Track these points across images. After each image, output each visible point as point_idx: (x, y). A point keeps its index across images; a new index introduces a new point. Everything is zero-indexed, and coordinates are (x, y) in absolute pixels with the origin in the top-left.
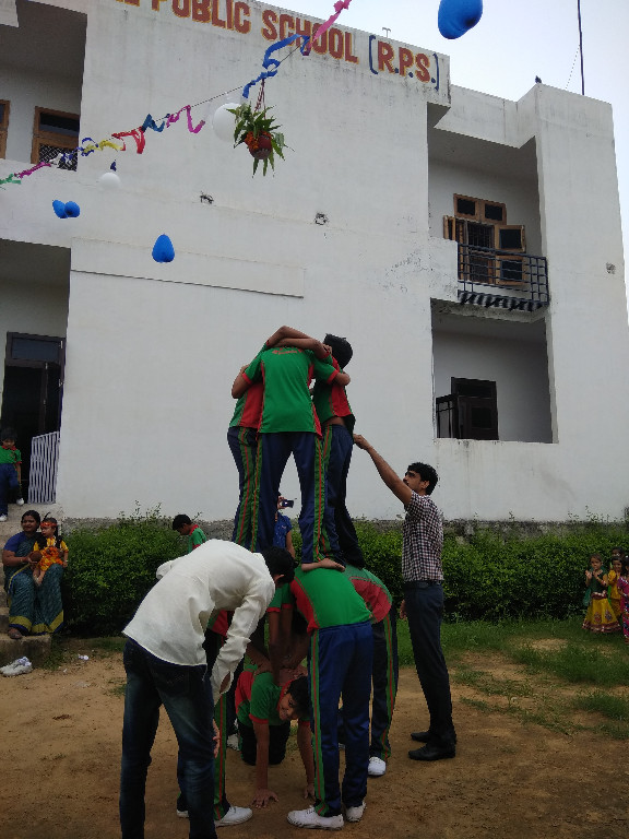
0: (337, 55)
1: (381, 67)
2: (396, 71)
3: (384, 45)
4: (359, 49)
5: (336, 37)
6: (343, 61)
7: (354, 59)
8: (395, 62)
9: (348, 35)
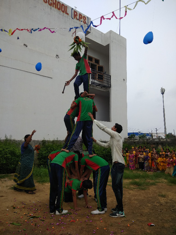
0: (63, 12)
1: (74, 18)
2: (78, 19)
3: (75, 12)
4: (69, 11)
5: (63, 6)
6: (65, 13)
7: (68, 14)
8: (78, 17)
9: (66, 7)
